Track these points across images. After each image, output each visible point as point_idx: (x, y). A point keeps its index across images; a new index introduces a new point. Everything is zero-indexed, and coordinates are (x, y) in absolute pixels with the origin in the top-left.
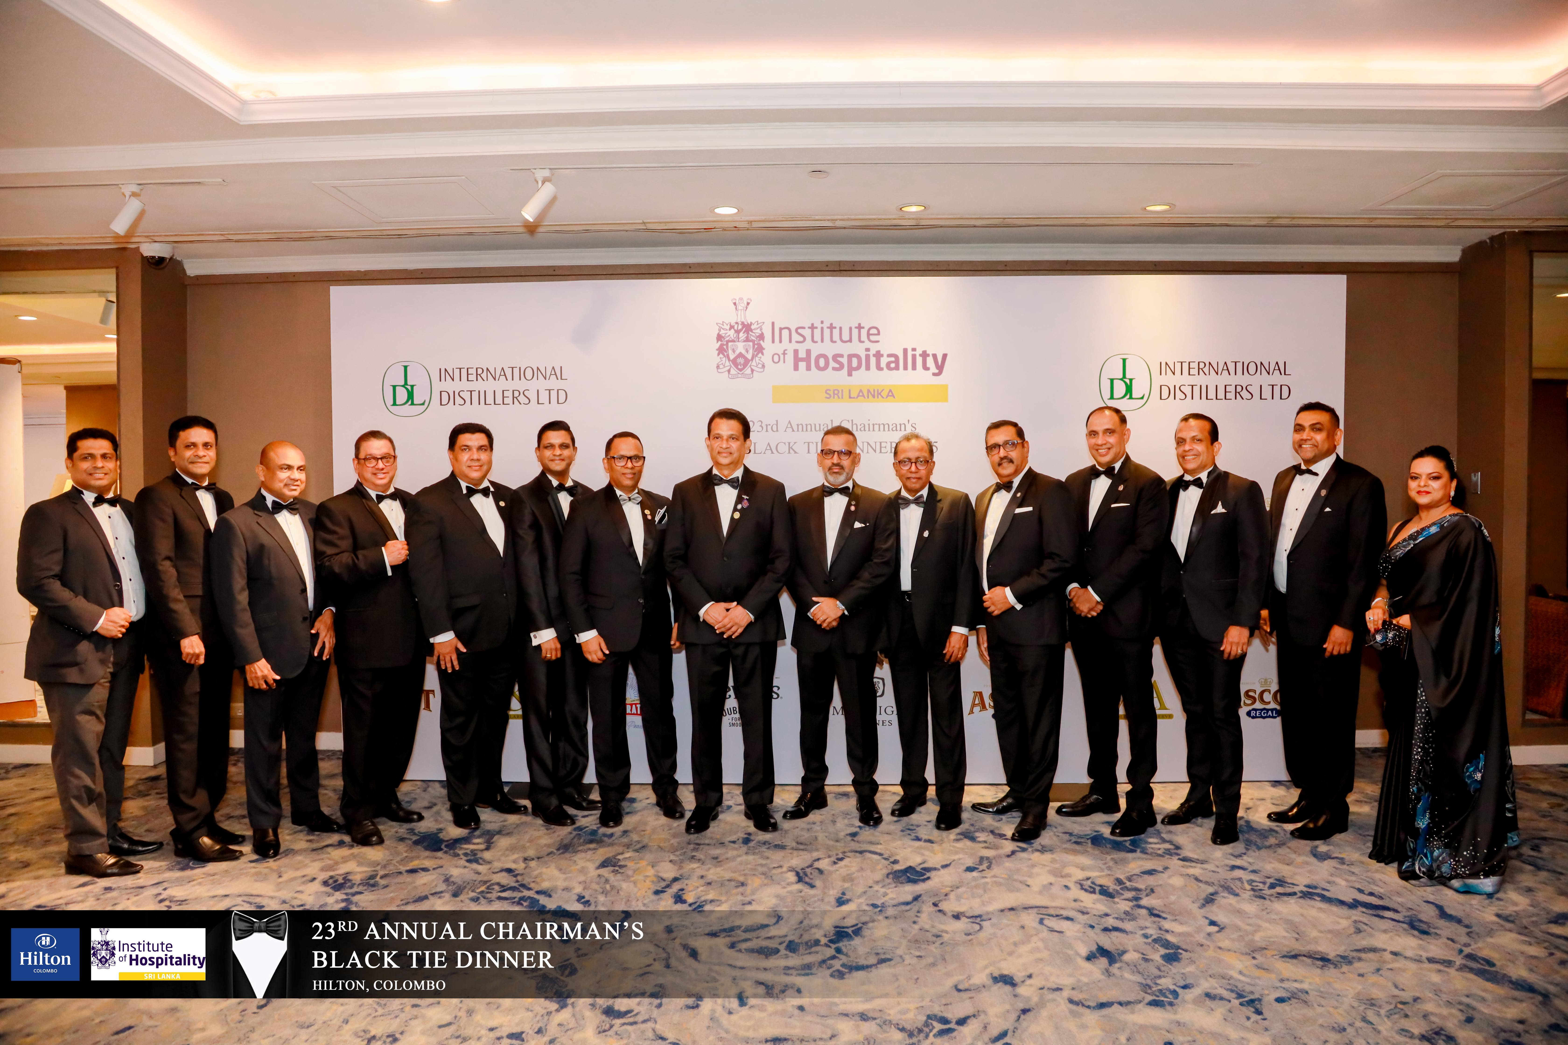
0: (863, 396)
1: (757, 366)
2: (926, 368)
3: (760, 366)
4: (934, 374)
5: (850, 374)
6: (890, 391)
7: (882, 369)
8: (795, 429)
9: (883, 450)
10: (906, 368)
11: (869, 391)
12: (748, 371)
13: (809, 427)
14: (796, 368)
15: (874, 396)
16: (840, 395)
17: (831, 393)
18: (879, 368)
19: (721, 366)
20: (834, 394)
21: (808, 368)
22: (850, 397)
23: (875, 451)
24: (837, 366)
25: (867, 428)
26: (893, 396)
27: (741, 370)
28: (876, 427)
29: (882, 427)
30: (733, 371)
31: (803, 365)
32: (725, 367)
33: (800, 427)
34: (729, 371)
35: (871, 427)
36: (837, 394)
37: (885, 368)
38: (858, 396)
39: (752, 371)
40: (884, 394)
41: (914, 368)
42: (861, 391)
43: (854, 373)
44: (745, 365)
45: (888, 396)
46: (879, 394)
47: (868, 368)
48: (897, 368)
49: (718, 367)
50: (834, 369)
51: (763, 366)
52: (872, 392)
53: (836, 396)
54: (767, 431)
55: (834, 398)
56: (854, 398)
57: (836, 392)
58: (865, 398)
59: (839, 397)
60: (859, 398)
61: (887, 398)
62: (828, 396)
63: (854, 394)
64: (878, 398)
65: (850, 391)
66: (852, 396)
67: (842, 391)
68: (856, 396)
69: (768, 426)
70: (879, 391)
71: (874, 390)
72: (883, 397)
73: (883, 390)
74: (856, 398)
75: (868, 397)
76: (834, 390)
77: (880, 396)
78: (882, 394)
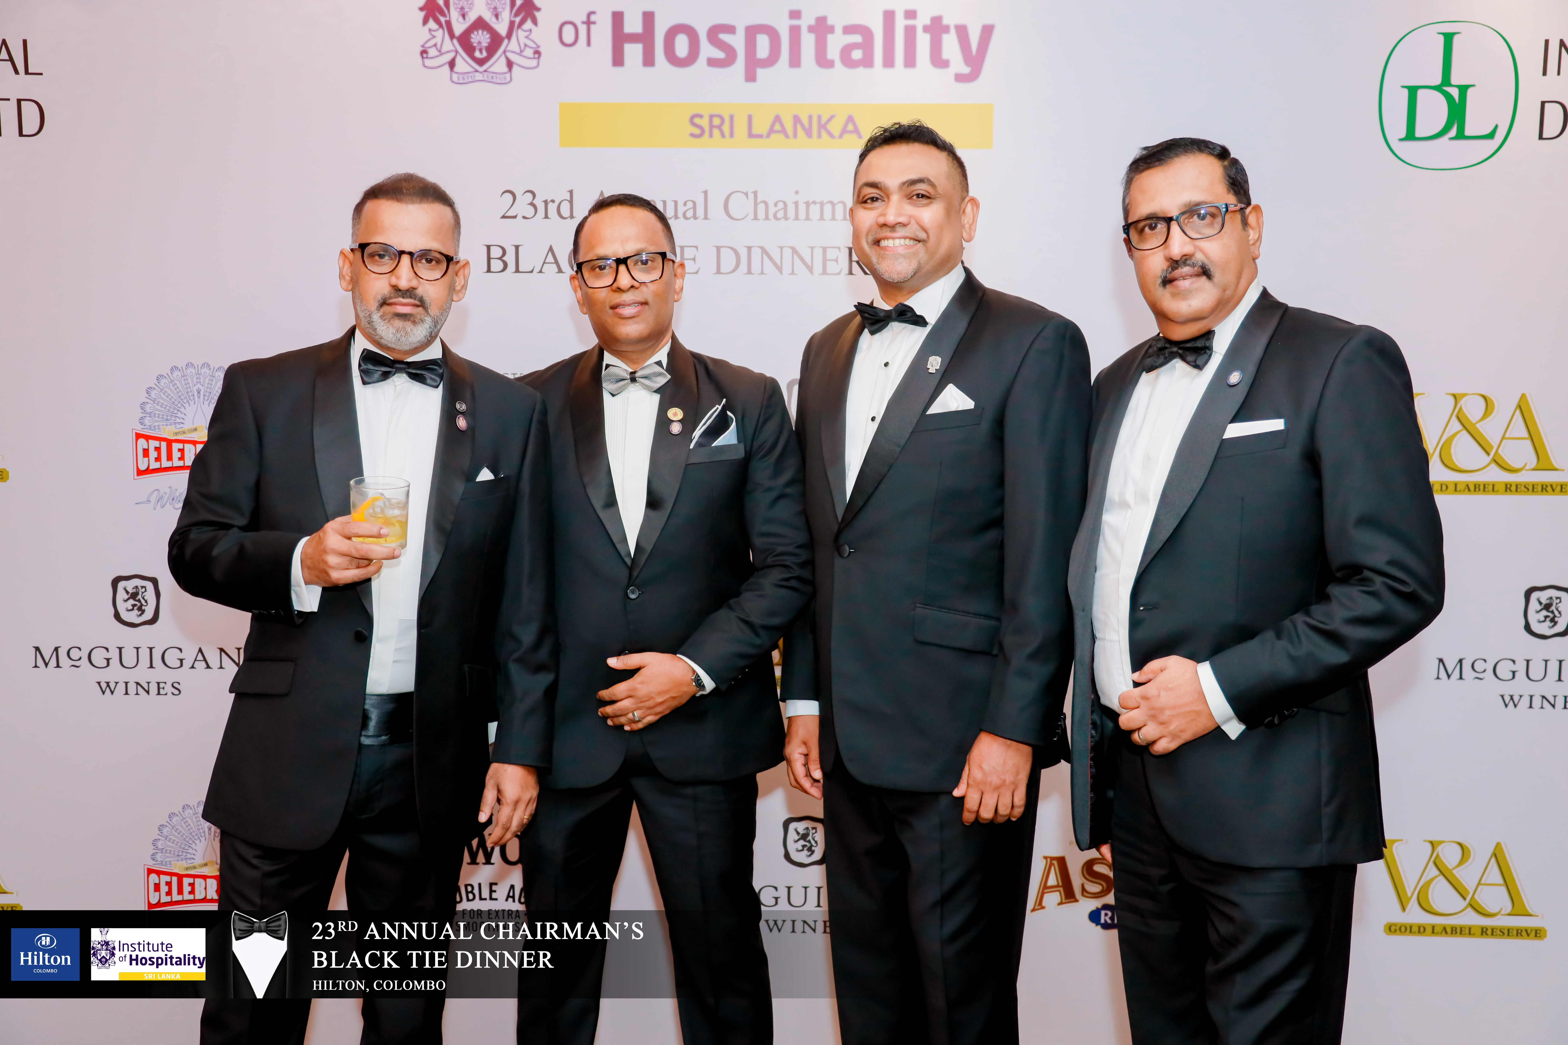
0: (784, 131)
1: (520, 53)
2: (939, 61)
3: (529, 52)
4: (960, 78)
5: (751, 77)
6: (850, 119)
7: (830, 64)
9: (831, 267)
10: (889, 62)
11: (797, 119)
12: (498, 65)
14: (618, 59)
15: (809, 133)
16: (726, 128)
17: (704, 123)
18: (823, 61)
19: (432, 51)
20: (712, 127)
21: (648, 60)
22: (751, 135)
23: (810, 269)
24: (720, 55)
25: (791, 213)
26: (857, 132)
27: (481, 62)
28: (815, 210)
29: (828, 208)
30: (461, 65)
31: (633, 52)
32: (441, 52)
34: (452, 64)
35: (802, 208)
36: (719, 127)
37: (838, 63)
38: (771, 131)
39: (510, 64)
40: (835, 127)
41: (910, 61)
42: (777, 119)
43: (760, 72)
44: (492, 49)
45: (844, 131)
46: (822, 127)
47: (795, 61)
48: (867, 62)
49: (424, 53)
50: (712, 62)
51: (537, 53)
52: (806, 122)
53: (716, 132)
54: (546, 217)
55: (711, 135)
56: (760, 136)
57: (716, 121)
58: (787, 136)
59: (723, 135)
60: (773, 136)
61: (841, 136)
62: (697, 131)
63: (760, 127)
64: (819, 136)
65: (750, 118)
66: (755, 131)
67: (732, 117)
68: (764, 131)
69: (550, 205)
70: (823, 121)
71: (810, 117)
72: (831, 136)
73: (832, 117)
74: (764, 136)
75: (795, 136)
76: (711, 117)
77: (824, 133)
78: (829, 127)
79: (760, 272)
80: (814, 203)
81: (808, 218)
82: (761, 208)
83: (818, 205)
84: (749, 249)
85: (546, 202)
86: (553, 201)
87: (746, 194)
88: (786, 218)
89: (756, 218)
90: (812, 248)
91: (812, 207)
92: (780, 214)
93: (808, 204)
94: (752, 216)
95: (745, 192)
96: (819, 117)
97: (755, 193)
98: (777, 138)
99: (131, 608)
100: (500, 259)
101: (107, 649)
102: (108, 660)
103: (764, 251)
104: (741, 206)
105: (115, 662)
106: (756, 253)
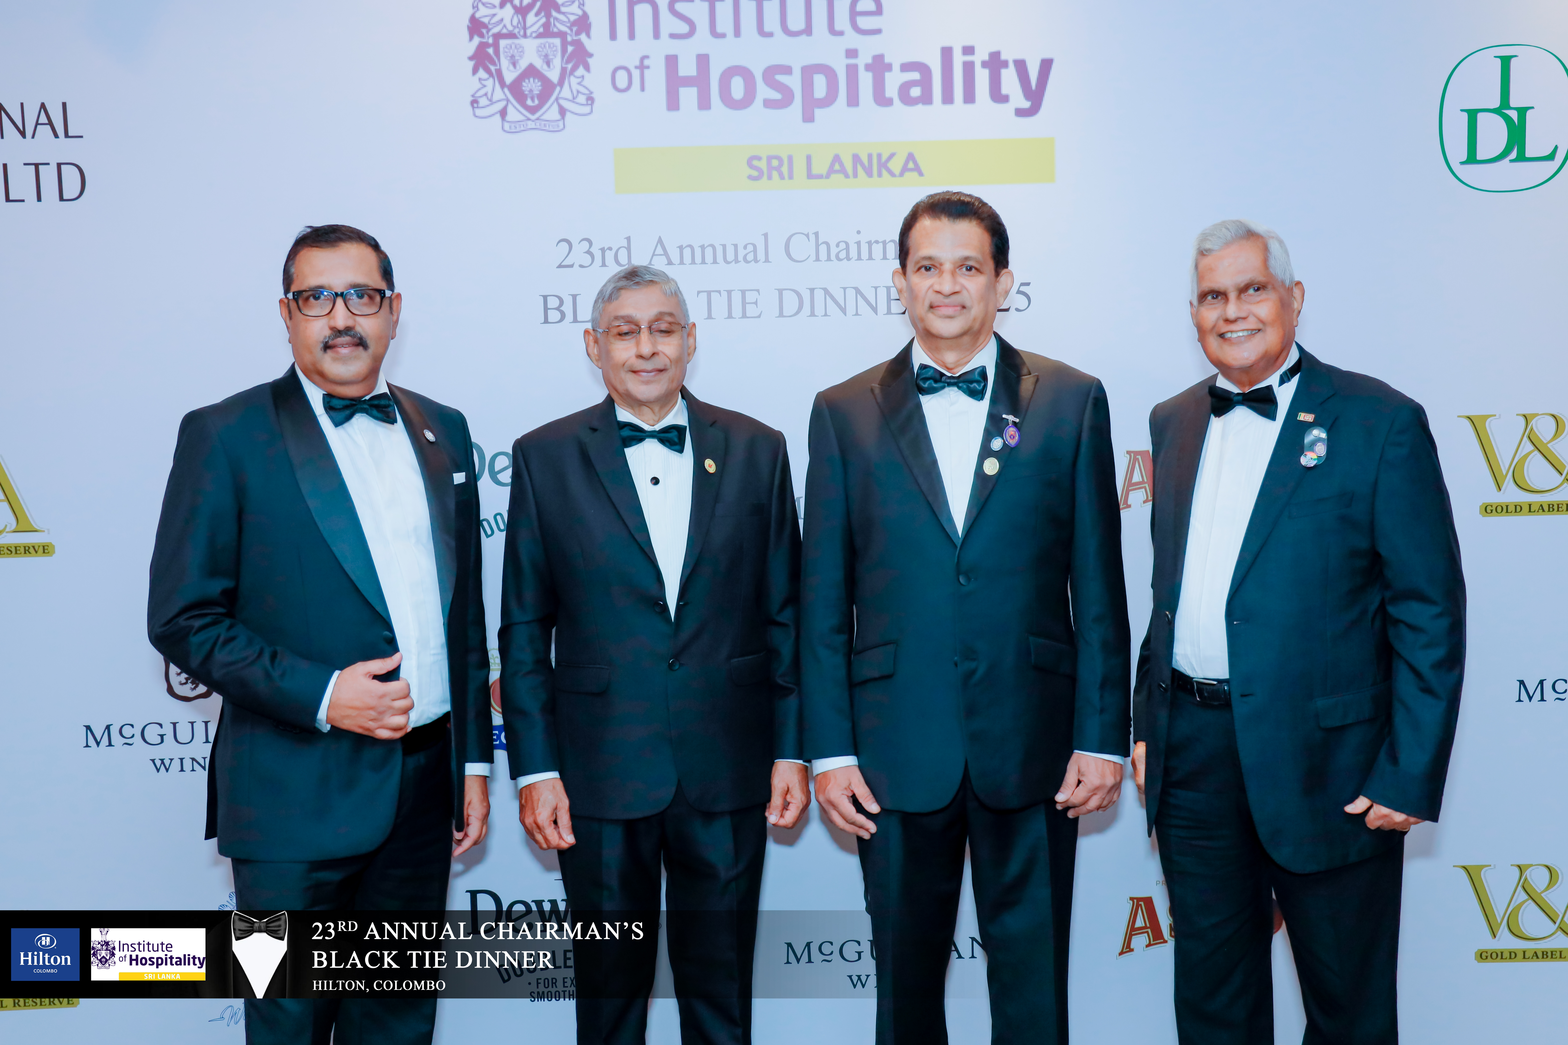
0: (843, 171)
1: (573, 100)
2: (998, 96)
3: (582, 99)
4: (1020, 112)
5: (808, 117)
6: (911, 157)
7: (889, 102)
8: (675, 259)
10: (948, 98)
11: (856, 158)
12: (551, 112)
13: (709, 252)
14: (673, 104)
15: (869, 173)
16: (785, 169)
17: (763, 164)
18: (881, 99)
19: (483, 101)
20: (770, 168)
21: (704, 103)
22: (810, 176)
23: (875, 310)
24: (776, 96)
25: (853, 253)
26: (918, 169)
27: (533, 110)
28: (877, 249)
30: (514, 114)
31: (688, 95)
32: (492, 102)
33: (687, 252)
34: (503, 113)
35: (865, 248)
36: (778, 169)
37: (896, 101)
38: (831, 171)
39: (563, 112)
40: (896, 165)
41: (969, 97)
42: (837, 158)
43: (818, 112)
44: (544, 97)
45: (905, 169)
46: (883, 165)
47: (853, 100)
48: (926, 98)
49: (474, 102)
50: (769, 104)
51: (591, 100)
52: (865, 161)
53: (775, 174)
54: (604, 265)
55: (770, 177)
56: (820, 177)
57: (775, 163)
58: (847, 176)
59: (782, 177)
60: (833, 176)
61: (902, 174)
62: (755, 173)
63: (820, 168)
64: (880, 175)
65: (809, 158)
66: (815, 171)
67: (790, 158)
68: (824, 172)
69: (608, 253)
70: (884, 158)
71: (870, 156)
72: (892, 174)
73: (892, 155)
74: (824, 177)
75: (855, 175)
76: (770, 158)
77: (884, 172)
78: (890, 165)
79: (823, 314)
80: (877, 242)
81: (870, 258)
82: (823, 249)
83: (881, 245)
84: (812, 290)
85: (603, 250)
86: (610, 249)
87: (807, 236)
88: (848, 258)
89: (817, 259)
90: (876, 288)
91: (874, 246)
92: (843, 255)
93: (870, 243)
94: (813, 257)
95: (806, 233)
96: (879, 156)
97: (816, 234)
98: (837, 178)
99: (184, 681)
100: (558, 309)
101: (161, 725)
102: (162, 736)
103: (826, 291)
104: (802, 248)
105: (169, 737)
106: (819, 295)
